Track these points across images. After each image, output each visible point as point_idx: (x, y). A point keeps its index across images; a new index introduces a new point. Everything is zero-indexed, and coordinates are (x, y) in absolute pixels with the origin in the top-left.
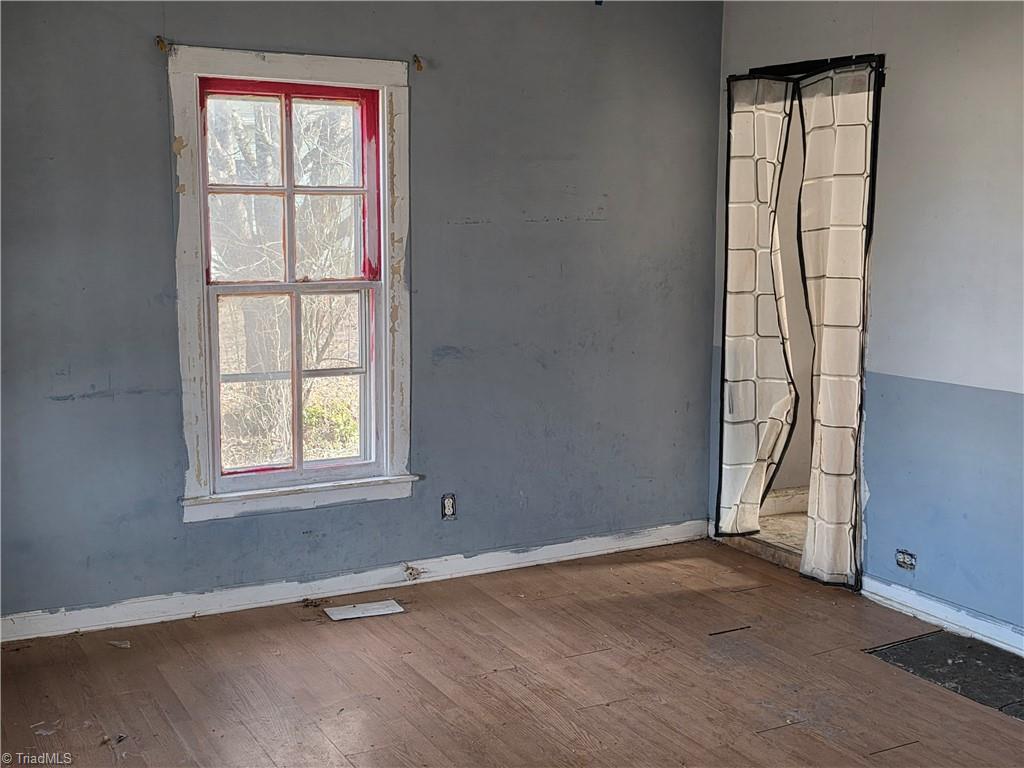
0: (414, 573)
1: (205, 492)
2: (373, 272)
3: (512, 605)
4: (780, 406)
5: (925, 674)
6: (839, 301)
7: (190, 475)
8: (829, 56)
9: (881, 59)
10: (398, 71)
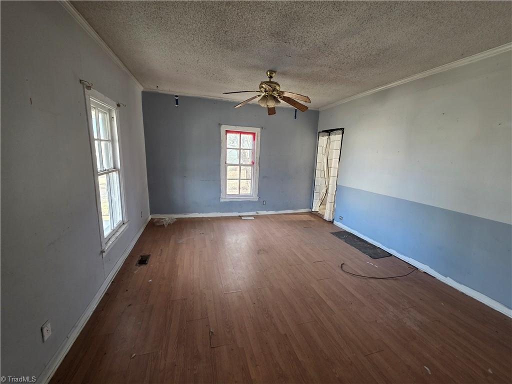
0: (258, 213)
1: (224, 197)
2: (253, 163)
3: (273, 220)
4: (324, 190)
5: (340, 238)
6: (333, 172)
7: (222, 194)
8: (335, 128)
9: (344, 129)
10: (259, 129)
